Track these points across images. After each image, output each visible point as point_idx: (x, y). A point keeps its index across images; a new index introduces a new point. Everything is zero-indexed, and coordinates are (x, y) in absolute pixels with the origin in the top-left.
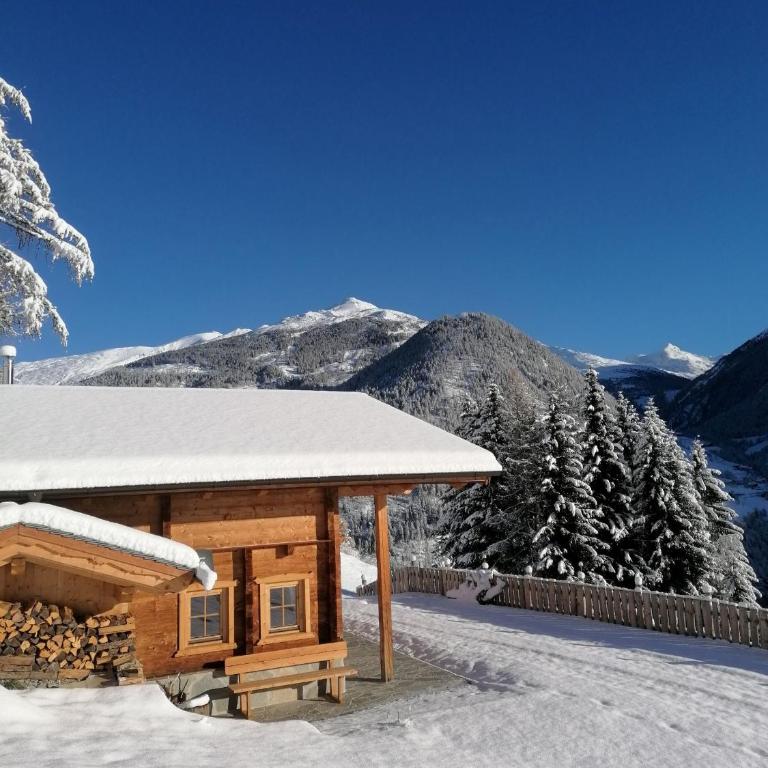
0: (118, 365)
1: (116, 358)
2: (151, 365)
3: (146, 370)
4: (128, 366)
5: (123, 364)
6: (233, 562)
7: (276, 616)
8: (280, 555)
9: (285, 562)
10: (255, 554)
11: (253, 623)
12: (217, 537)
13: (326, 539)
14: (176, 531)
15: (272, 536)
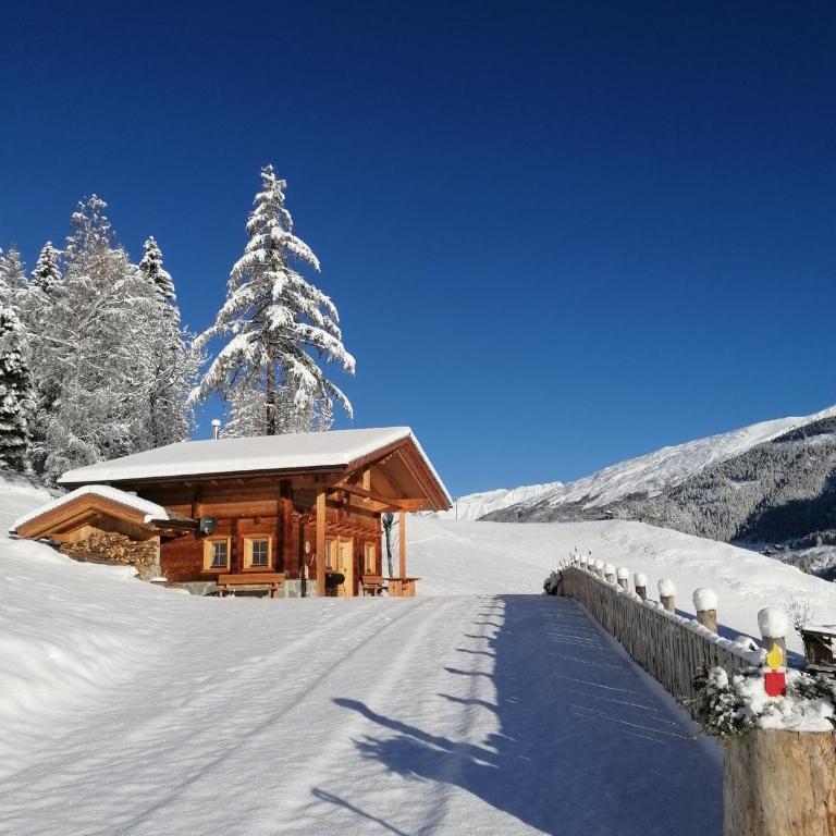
0: (763, 441)
1: (762, 434)
2: (803, 438)
3: (797, 443)
4: (775, 441)
5: (769, 439)
6: (231, 525)
7: (255, 558)
8: (256, 523)
9: (259, 527)
10: (241, 522)
11: (237, 558)
12: (223, 512)
13: (280, 514)
14: (201, 509)
15: (253, 511)
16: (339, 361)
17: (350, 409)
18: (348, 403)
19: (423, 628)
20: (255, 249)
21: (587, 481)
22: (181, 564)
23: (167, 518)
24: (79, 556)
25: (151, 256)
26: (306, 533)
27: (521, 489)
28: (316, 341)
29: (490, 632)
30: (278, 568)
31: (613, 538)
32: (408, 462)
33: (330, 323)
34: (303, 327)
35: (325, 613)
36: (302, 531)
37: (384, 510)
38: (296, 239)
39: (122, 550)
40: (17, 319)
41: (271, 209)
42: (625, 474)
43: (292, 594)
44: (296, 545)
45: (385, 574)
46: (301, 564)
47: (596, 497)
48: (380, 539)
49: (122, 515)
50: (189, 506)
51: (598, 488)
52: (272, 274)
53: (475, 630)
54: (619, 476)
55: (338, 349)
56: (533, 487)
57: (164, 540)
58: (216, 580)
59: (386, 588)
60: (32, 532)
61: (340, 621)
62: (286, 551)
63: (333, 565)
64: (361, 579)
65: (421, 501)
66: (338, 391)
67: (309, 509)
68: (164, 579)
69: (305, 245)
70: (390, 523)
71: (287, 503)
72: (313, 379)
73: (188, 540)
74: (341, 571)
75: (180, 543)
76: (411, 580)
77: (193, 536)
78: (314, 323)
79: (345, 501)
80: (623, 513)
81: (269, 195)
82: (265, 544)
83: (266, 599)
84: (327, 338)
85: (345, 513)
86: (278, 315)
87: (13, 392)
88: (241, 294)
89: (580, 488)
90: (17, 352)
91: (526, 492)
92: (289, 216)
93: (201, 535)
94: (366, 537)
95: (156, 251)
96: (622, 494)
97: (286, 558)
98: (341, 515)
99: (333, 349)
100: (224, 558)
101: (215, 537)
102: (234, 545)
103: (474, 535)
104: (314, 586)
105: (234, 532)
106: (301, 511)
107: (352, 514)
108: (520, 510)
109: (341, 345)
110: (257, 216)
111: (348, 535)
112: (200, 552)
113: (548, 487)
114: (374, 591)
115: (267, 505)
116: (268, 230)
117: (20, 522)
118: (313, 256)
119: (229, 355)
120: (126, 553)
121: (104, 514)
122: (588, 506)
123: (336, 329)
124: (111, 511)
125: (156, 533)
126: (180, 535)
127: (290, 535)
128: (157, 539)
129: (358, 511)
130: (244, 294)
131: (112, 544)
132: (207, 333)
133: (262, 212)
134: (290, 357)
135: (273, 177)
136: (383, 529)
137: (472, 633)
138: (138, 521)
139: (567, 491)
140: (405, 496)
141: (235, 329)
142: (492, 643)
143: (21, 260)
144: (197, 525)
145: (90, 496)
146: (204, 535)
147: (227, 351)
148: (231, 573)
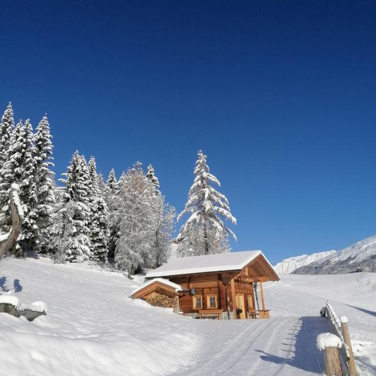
6: (202, 291)
7: (211, 303)
8: (210, 290)
9: (211, 292)
10: (205, 290)
11: (205, 304)
12: (199, 286)
13: (219, 287)
14: (191, 285)
15: (209, 286)
16: (230, 220)
17: (236, 238)
18: (234, 236)
19: (275, 331)
20: (197, 181)
21: (349, 249)
22: (185, 306)
23: (181, 290)
24: (153, 304)
25: (151, 172)
26: (228, 293)
27: (315, 254)
28: (221, 213)
29: (296, 332)
30: (220, 308)
31: (363, 282)
32: (261, 263)
33: (226, 205)
34: (216, 208)
35: (242, 326)
36: (226, 293)
37: (254, 282)
38: (211, 175)
39: (167, 301)
40: (104, 202)
41: (202, 165)
42: (368, 244)
43: (225, 318)
44: (225, 298)
45: (257, 308)
46: (227, 306)
47: (355, 257)
48: (253, 293)
49: (167, 289)
50: (187, 284)
51: (355, 253)
52: (204, 190)
53: (291, 332)
54: (365, 246)
55: (230, 215)
56: (321, 253)
57: (180, 297)
58: (198, 312)
59: (258, 314)
60: (137, 296)
61: (248, 329)
62: (222, 301)
63: (237, 305)
64: (248, 311)
65: (268, 277)
66: (230, 231)
67: (228, 284)
68: (182, 313)
69: (214, 177)
70: (256, 286)
71: (221, 282)
72: (221, 228)
73: (187, 297)
74: (240, 308)
75: (185, 298)
76: (267, 311)
77: (189, 295)
78: (220, 206)
79: (239, 279)
80: (367, 268)
81: (201, 161)
82: (214, 299)
83: (216, 320)
84: (225, 212)
85: (240, 284)
86: (208, 205)
87: (102, 230)
88: (193, 198)
89: (346, 253)
90: (104, 214)
91: (318, 256)
92: (208, 167)
93: (191, 295)
94: (248, 293)
95: (152, 170)
96: (368, 255)
97: (222, 304)
98: (238, 285)
99: (228, 216)
100: (200, 304)
101: (196, 296)
102: (203, 299)
103: (293, 282)
104: (233, 314)
105: (203, 294)
106: (225, 285)
107: (242, 284)
108: (316, 265)
109: (230, 214)
110: (197, 169)
111: (241, 293)
112: (191, 302)
113: (329, 253)
114: (253, 316)
115: (214, 283)
116: (202, 173)
117: (134, 292)
118: (218, 181)
119: (191, 221)
120: (168, 303)
121: (161, 289)
122: (351, 262)
123: (228, 207)
124: (163, 288)
125: (178, 295)
126: (184, 295)
127: (223, 295)
128: (177, 297)
129: (244, 282)
130: (194, 198)
131: (164, 299)
132: (182, 213)
133: (199, 168)
134: (212, 219)
135: (202, 154)
136: (254, 289)
137: (290, 333)
138: (173, 291)
139: (339, 255)
140: (261, 276)
141: (192, 210)
142: (296, 336)
143: (103, 177)
144: (190, 291)
145: (157, 282)
146: (193, 295)
147: (190, 220)
148: (203, 310)
